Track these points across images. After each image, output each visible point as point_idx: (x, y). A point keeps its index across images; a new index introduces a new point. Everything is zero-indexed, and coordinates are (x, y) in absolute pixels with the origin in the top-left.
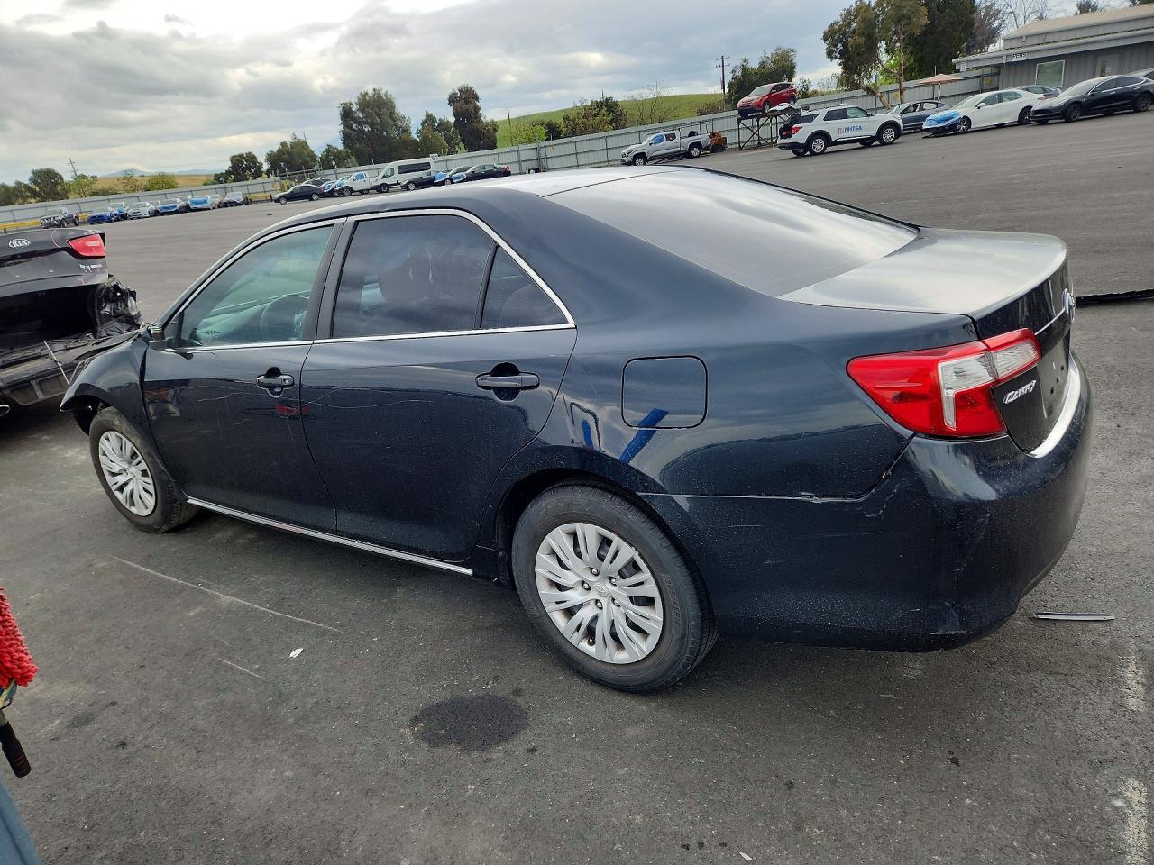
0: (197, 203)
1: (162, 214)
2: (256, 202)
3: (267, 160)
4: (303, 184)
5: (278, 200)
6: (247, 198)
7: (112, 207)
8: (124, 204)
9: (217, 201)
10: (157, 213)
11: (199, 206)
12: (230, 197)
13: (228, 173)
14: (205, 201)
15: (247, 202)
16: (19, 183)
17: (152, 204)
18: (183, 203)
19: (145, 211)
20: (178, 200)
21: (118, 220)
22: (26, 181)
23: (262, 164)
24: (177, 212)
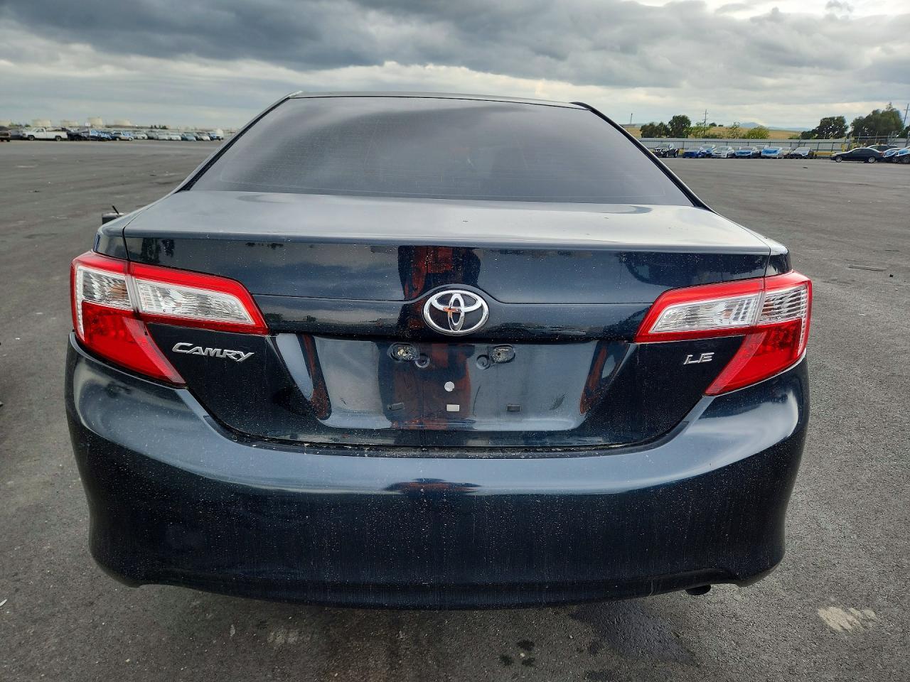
0: (767, 152)
1: (737, 157)
2: (820, 158)
3: (853, 124)
4: (868, 148)
5: (834, 159)
6: (813, 153)
7: (704, 147)
8: (714, 146)
9: (786, 152)
10: (733, 156)
11: (768, 155)
12: (799, 151)
13: (814, 132)
14: (775, 151)
15: (811, 156)
16: (661, 124)
17: (734, 149)
18: (758, 151)
19: (725, 153)
20: (754, 148)
21: (703, 157)
22: (666, 123)
23: (847, 127)
24: (749, 157)
